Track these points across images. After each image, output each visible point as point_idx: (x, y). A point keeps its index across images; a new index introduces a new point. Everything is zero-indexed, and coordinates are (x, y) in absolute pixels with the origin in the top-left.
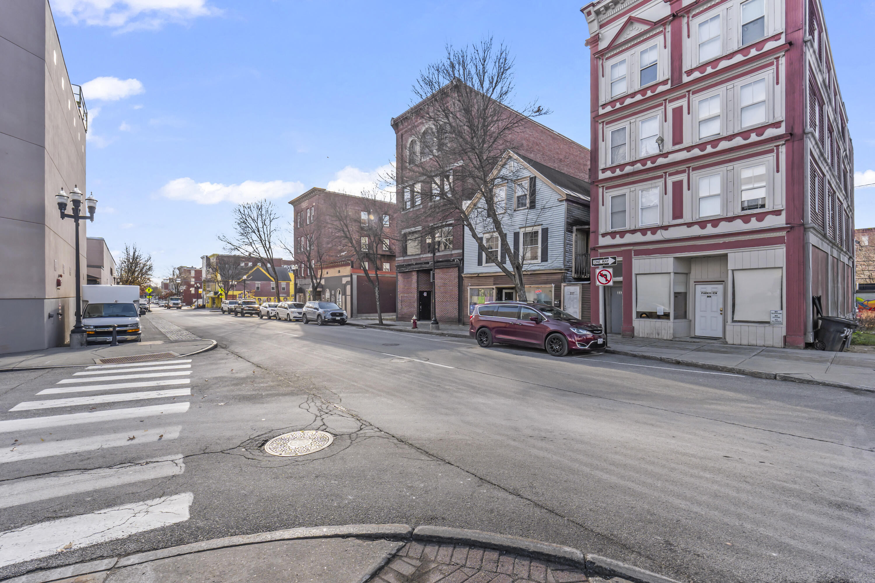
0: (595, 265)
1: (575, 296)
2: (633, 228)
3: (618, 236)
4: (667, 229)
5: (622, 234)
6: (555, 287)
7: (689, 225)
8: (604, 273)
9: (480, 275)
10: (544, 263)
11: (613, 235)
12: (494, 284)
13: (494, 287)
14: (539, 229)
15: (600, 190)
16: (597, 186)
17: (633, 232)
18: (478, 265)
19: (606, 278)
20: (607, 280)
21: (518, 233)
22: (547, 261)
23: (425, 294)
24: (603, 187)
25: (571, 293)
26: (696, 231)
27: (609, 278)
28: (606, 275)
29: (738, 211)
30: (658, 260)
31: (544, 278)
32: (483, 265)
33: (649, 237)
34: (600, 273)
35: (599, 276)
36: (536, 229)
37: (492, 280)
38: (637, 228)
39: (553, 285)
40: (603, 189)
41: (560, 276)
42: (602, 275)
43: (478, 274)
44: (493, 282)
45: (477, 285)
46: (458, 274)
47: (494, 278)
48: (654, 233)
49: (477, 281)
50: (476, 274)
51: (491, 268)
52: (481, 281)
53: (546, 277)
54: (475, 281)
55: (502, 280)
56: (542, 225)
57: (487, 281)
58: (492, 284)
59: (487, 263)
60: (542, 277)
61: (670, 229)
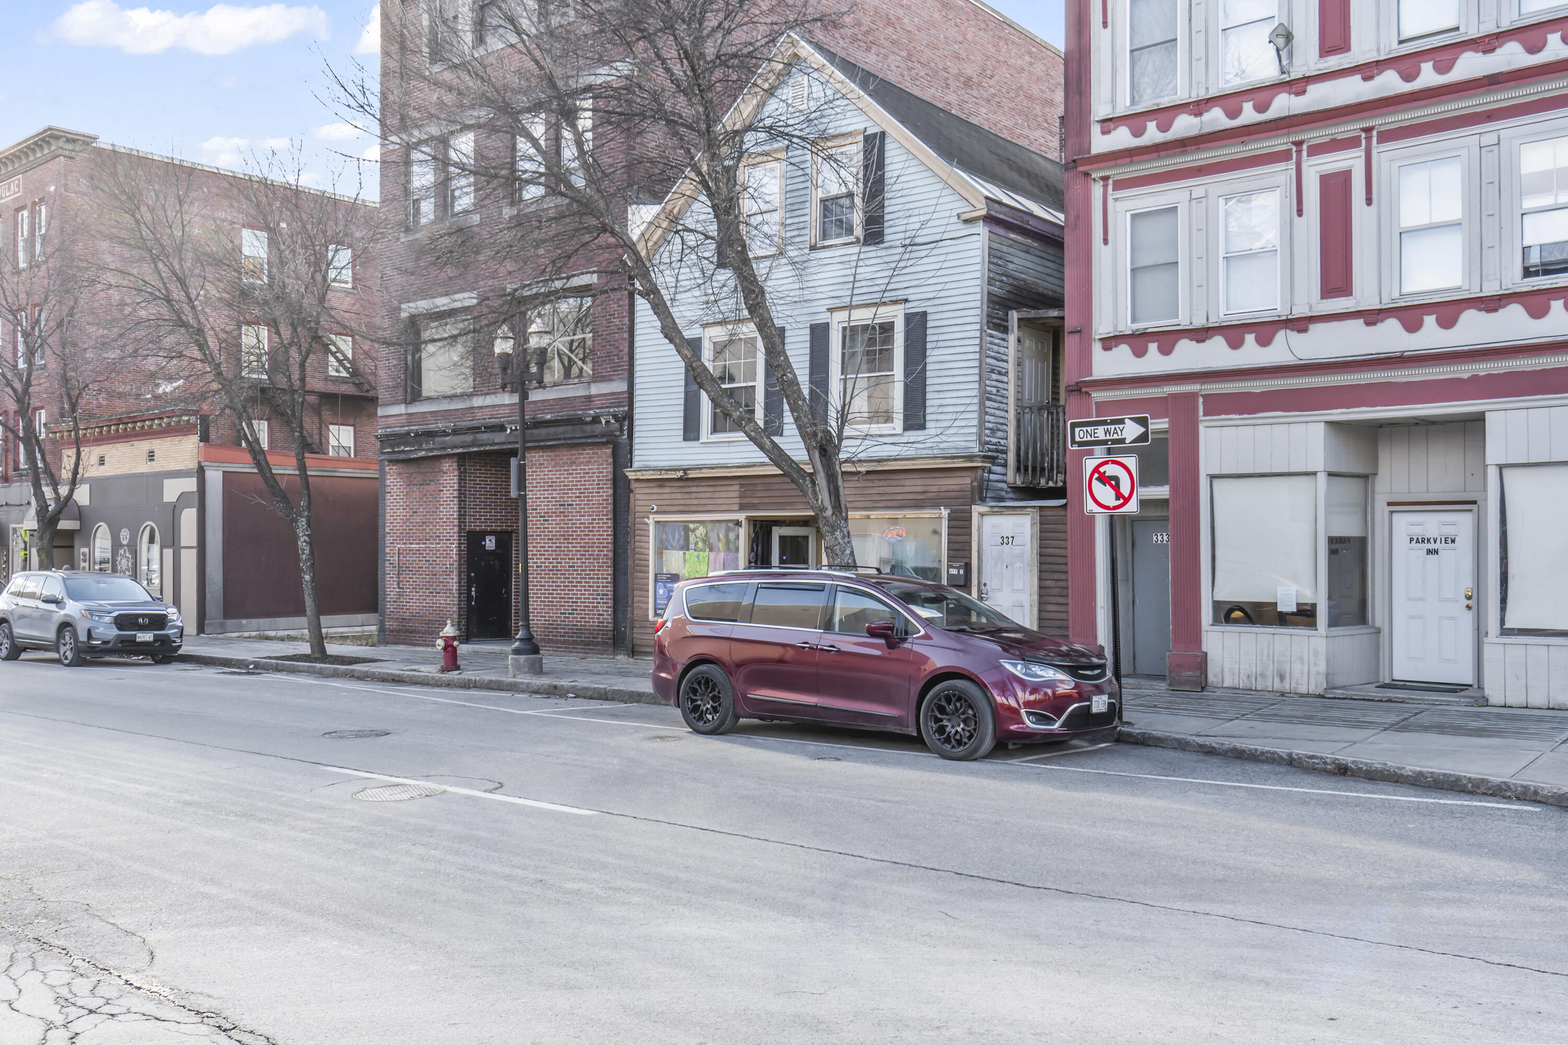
0: (1081, 444)
1: (1017, 550)
2: (1199, 322)
3: (1153, 347)
4: (1305, 330)
5: (1167, 340)
6: (951, 519)
7: (1372, 317)
8: (1110, 470)
9: (692, 474)
10: (913, 435)
11: (1138, 342)
12: (742, 507)
13: (741, 516)
14: (897, 315)
15: (1097, 190)
16: (1087, 174)
17: (1201, 334)
18: (686, 438)
19: (1116, 488)
20: (1119, 495)
21: (826, 327)
22: (923, 427)
23: (490, 543)
24: (1105, 179)
25: (1006, 541)
26: (1390, 338)
27: (1125, 490)
28: (1116, 479)
29: (1514, 281)
30: (1280, 431)
31: (913, 485)
32: (703, 438)
33: (1251, 353)
34: (1096, 470)
35: (1096, 485)
36: (885, 313)
37: (734, 490)
38: (1213, 322)
39: (945, 512)
40: (1105, 187)
41: (968, 481)
42: (1105, 480)
43: (685, 470)
44: (737, 500)
45: (681, 508)
46: (610, 469)
47: (742, 485)
48: (1264, 341)
49: (679, 496)
50: (679, 470)
51: (732, 449)
52: (694, 495)
53: (920, 482)
54: (674, 496)
55: (771, 493)
56: (906, 301)
57: (717, 495)
58: (736, 507)
59: (715, 430)
60: (907, 483)
61: (1315, 328)
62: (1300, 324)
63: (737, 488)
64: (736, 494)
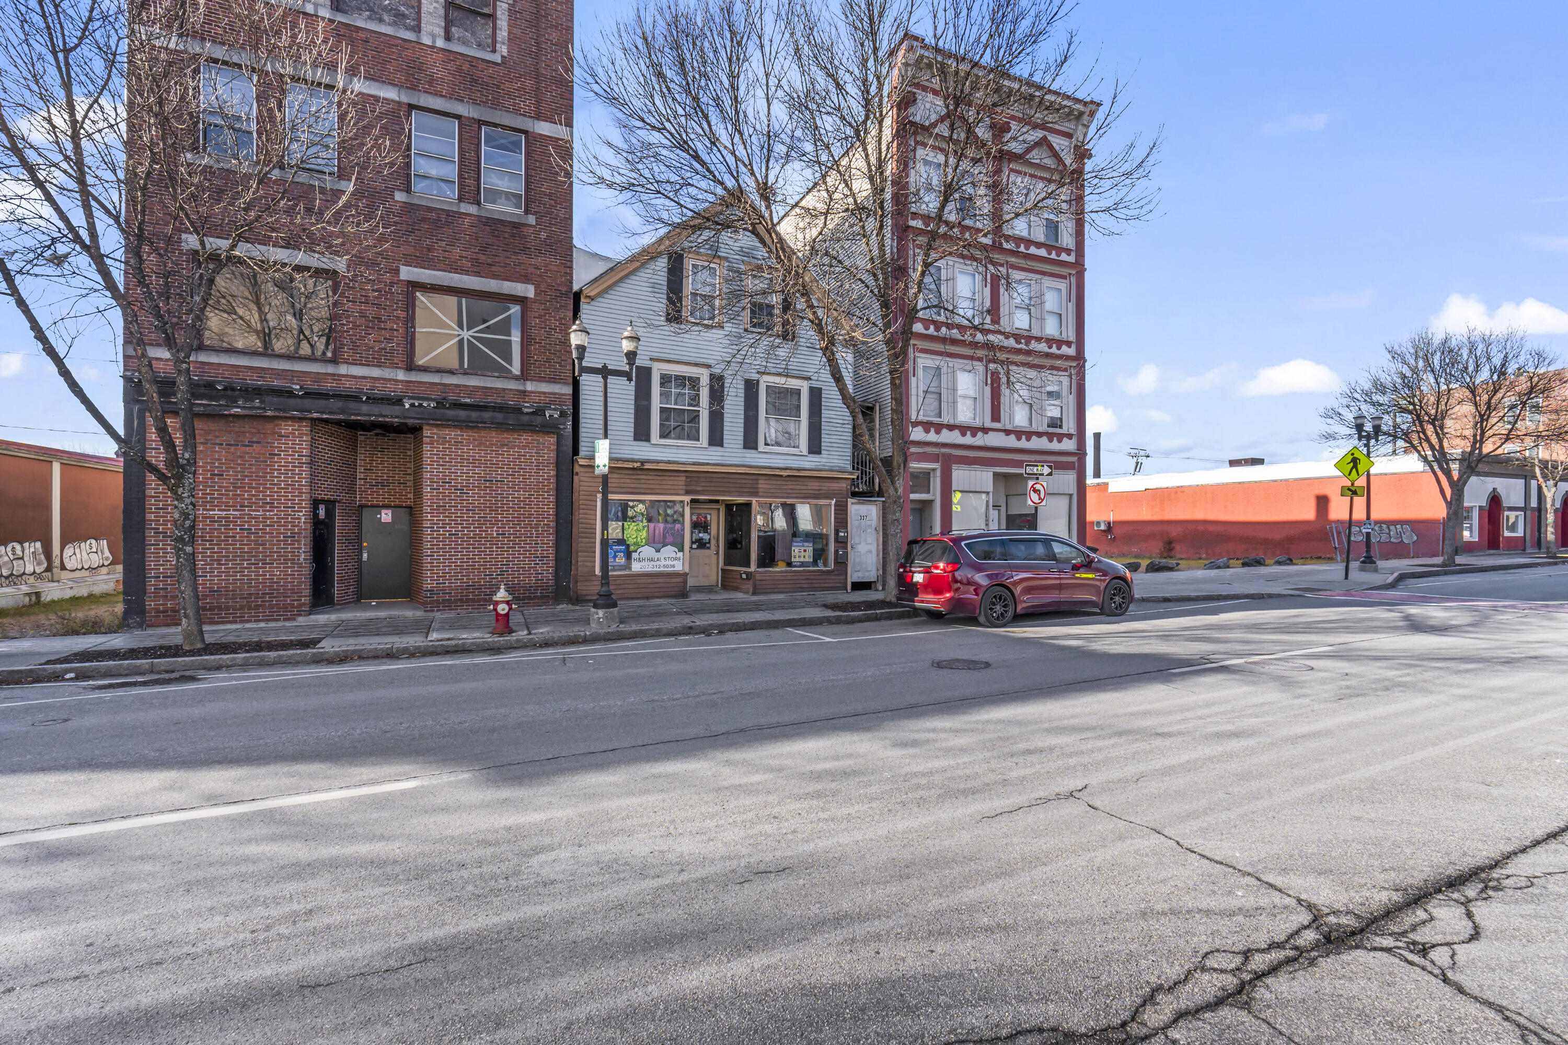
0: (1029, 474)
1: (868, 523)
2: (952, 422)
3: (932, 430)
4: (987, 433)
5: (939, 428)
6: (836, 505)
7: (1008, 432)
8: (1038, 487)
9: (647, 466)
10: (815, 458)
11: (927, 426)
12: (687, 493)
13: (687, 499)
14: (804, 386)
15: (911, 350)
17: (951, 427)
18: (636, 439)
19: (1039, 495)
20: (1040, 498)
21: (757, 383)
22: (819, 453)
24: (914, 345)
25: (862, 517)
26: (1011, 442)
27: (1042, 496)
28: (1040, 490)
29: (1043, 428)
30: (978, 474)
31: (813, 485)
32: (653, 441)
33: (968, 440)
34: (1033, 486)
35: (1032, 492)
36: (794, 383)
37: (682, 479)
38: (956, 422)
39: (833, 502)
40: (914, 349)
41: (844, 485)
42: (1035, 491)
43: (643, 462)
44: (684, 487)
45: (630, 490)
46: (553, 454)
47: (687, 477)
48: (974, 435)
49: (628, 481)
50: (636, 462)
51: (679, 451)
52: (642, 481)
53: (817, 484)
54: (622, 481)
55: (712, 484)
56: (810, 379)
57: (664, 482)
58: (683, 492)
59: (662, 436)
60: (809, 484)
61: (991, 433)
62: (985, 430)
63: (684, 478)
64: (683, 483)
